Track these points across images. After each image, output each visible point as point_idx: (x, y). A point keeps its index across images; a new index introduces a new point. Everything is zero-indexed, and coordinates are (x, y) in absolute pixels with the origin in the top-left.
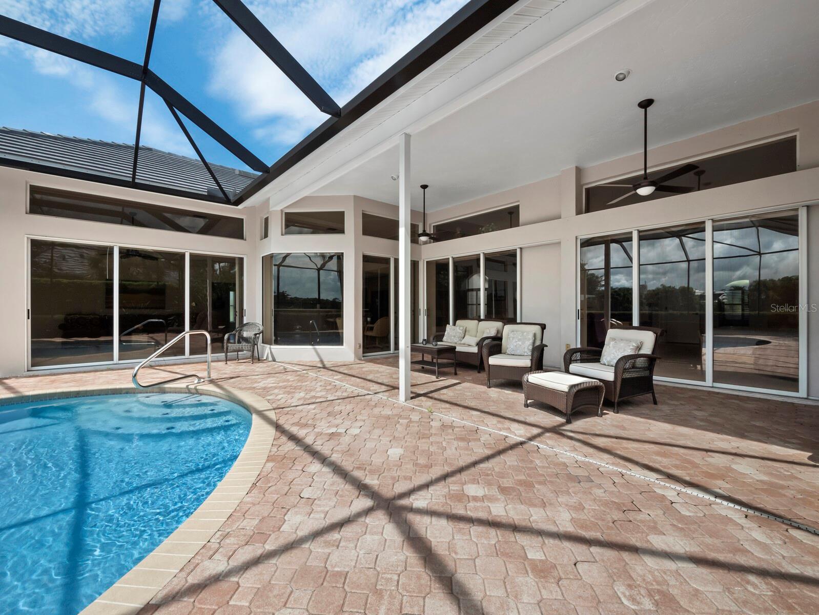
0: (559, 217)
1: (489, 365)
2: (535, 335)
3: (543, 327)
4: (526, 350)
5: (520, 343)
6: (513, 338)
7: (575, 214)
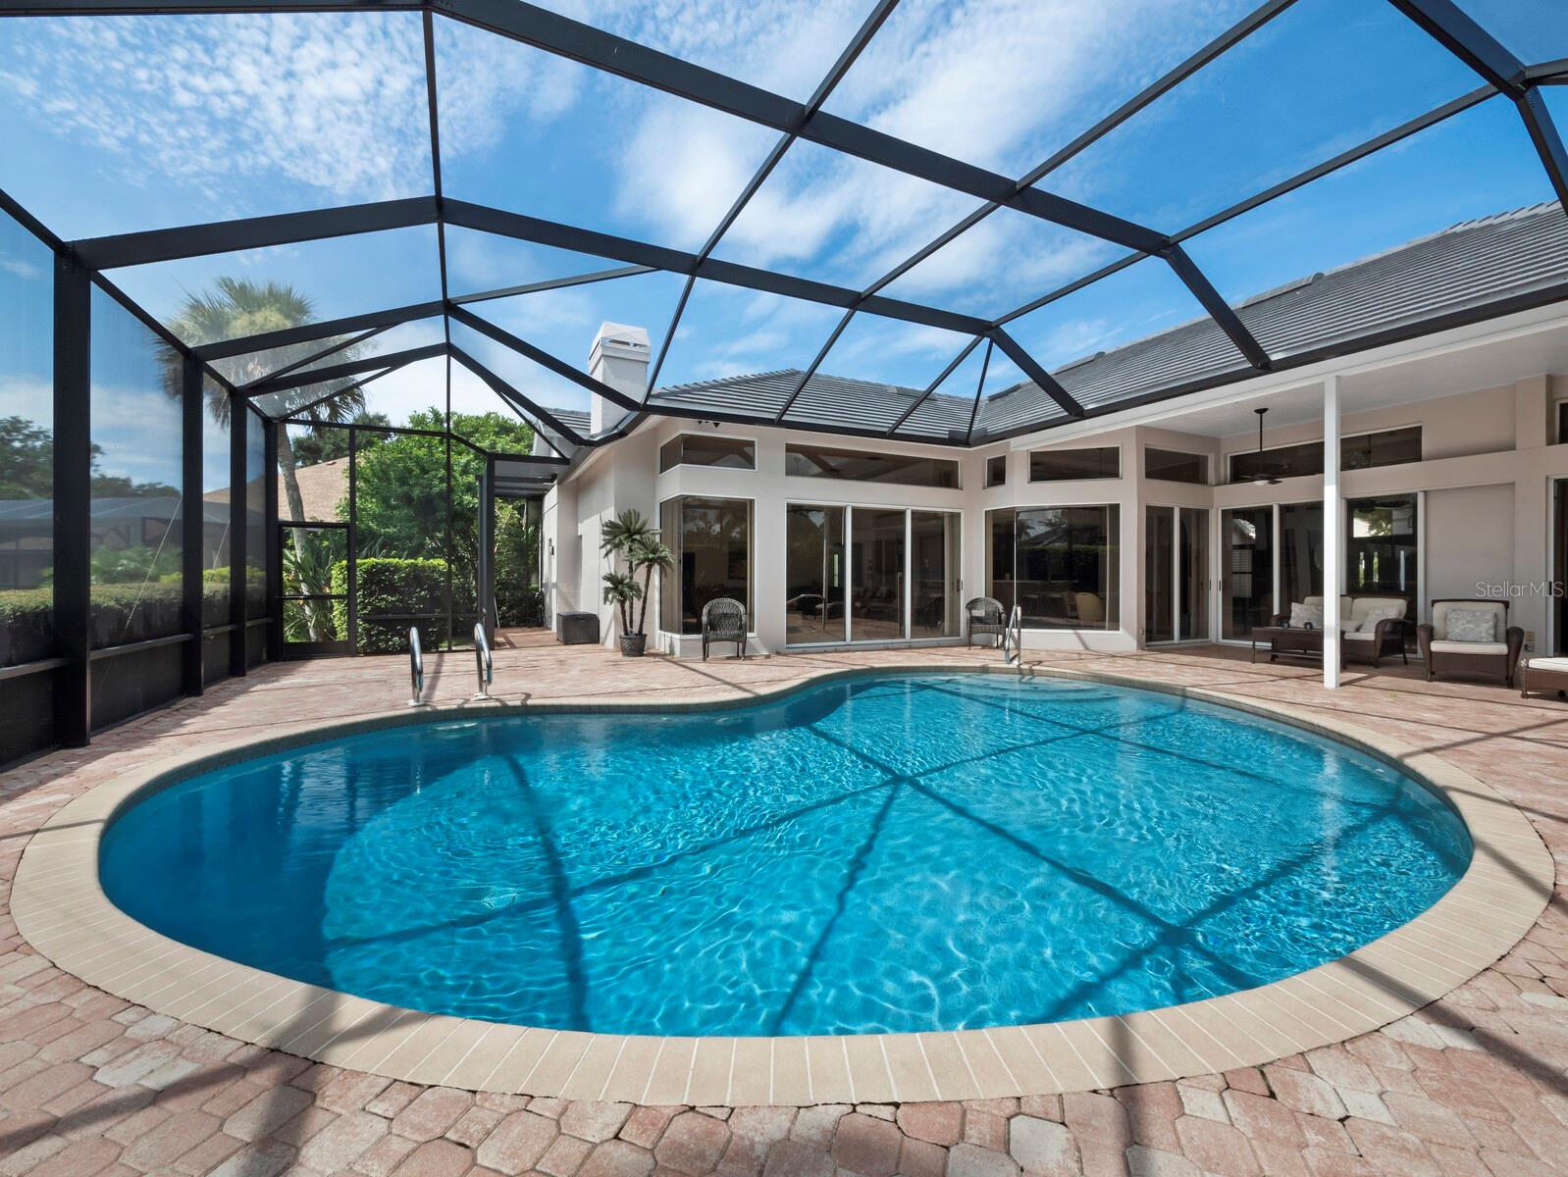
0: (1512, 448)
1: (1431, 652)
2: (1496, 616)
3: (1506, 604)
4: (1484, 634)
5: (1472, 626)
6: (1457, 619)
7: (1544, 442)
